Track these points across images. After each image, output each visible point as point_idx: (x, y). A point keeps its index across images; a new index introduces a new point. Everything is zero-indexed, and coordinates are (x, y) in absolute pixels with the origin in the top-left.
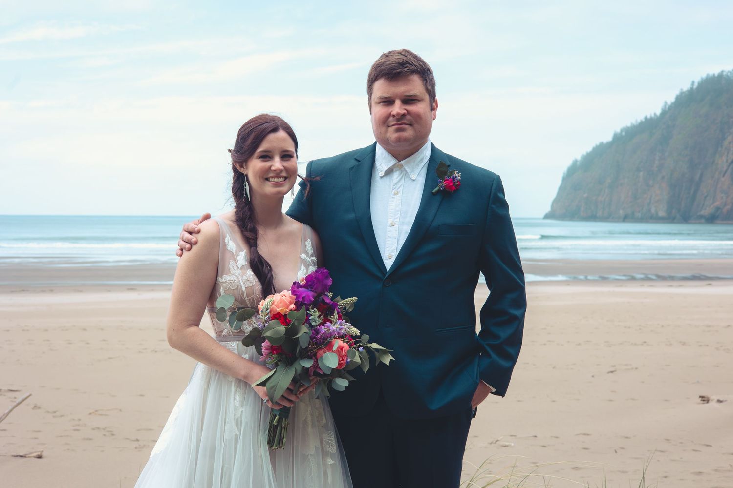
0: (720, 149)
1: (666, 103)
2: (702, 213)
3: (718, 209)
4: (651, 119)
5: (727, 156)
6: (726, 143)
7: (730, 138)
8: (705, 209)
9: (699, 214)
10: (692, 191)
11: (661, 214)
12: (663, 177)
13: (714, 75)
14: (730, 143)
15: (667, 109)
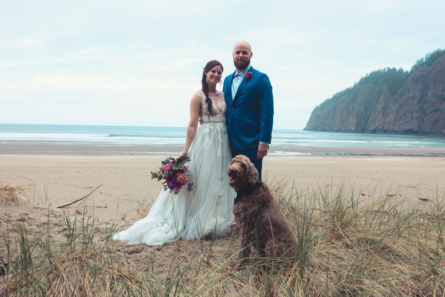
0: (378, 102)
1: (356, 82)
2: (370, 129)
3: (377, 127)
4: (349, 88)
5: (381, 105)
6: (380, 100)
7: (382, 98)
8: (371, 127)
9: (368, 129)
10: (366, 120)
11: (353, 129)
12: (354, 114)
13: (376, 71)
14: (382, 100)
15: (356, 85)
